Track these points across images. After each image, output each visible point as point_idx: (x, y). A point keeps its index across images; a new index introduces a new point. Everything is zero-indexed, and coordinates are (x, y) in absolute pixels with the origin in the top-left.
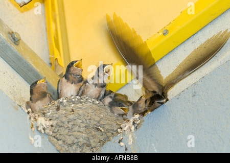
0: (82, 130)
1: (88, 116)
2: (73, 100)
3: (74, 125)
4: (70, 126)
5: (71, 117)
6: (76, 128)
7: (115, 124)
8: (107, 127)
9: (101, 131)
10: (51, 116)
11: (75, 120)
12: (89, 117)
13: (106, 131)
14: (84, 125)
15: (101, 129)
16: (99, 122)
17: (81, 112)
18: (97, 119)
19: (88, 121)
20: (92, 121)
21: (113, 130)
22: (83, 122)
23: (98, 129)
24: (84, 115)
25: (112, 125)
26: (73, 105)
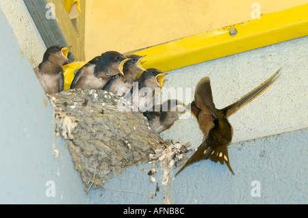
0: (106, 140)
1: (118, 124)
2: (106, 96)
3: (99, 131)
4: (94, 131)
5: (99, 120)
6: (100, 136)
7: (146, 143)
8: (136, 144)
9: (128, 148)
10: (75, 110)
11: (102, 125)
12: (119, 126)
13: (133, 149)
14: (111, 135)
15: (129, 145)
16: (128, 136)
17: (111, 116)
18: (128, 131)
19: (116, 130)
20: (121, 132)
21: (141, 150)
22: (110, 131)
23: (125, 144)
24: (114, 122)
25: (142, 143)
26: (104, 104)
